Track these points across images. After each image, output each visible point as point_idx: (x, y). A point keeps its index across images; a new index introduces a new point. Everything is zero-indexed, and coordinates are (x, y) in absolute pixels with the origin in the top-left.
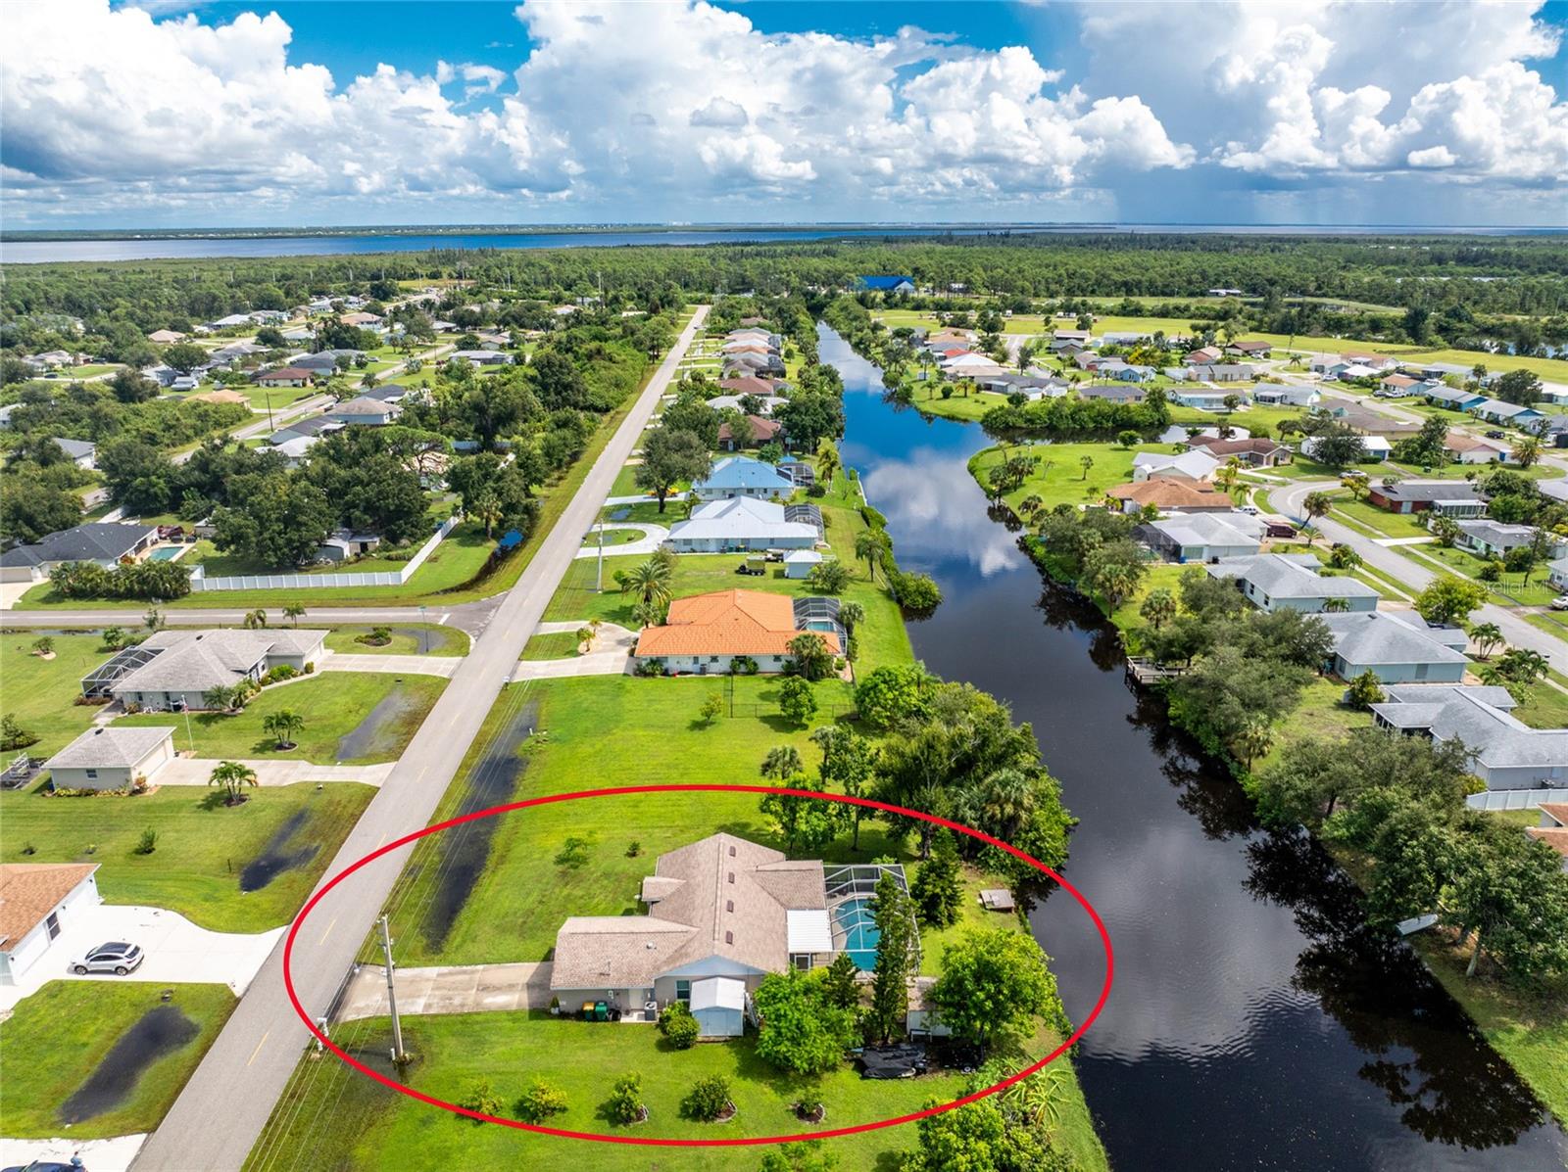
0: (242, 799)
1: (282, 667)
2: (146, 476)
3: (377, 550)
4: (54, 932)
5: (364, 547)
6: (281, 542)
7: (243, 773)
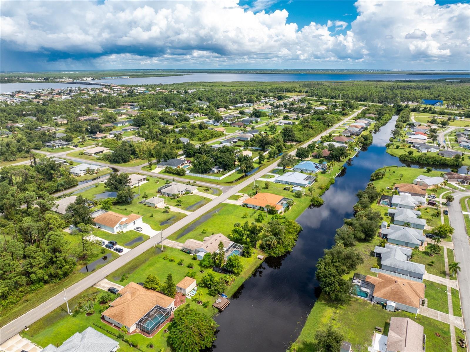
0: (168, 212)
1: (188, 192)
2: (190, 150)
3: (221, 172)
4: (134, 224)
5: (219, 171)
6: (203, 168)
7: (168, 208)
